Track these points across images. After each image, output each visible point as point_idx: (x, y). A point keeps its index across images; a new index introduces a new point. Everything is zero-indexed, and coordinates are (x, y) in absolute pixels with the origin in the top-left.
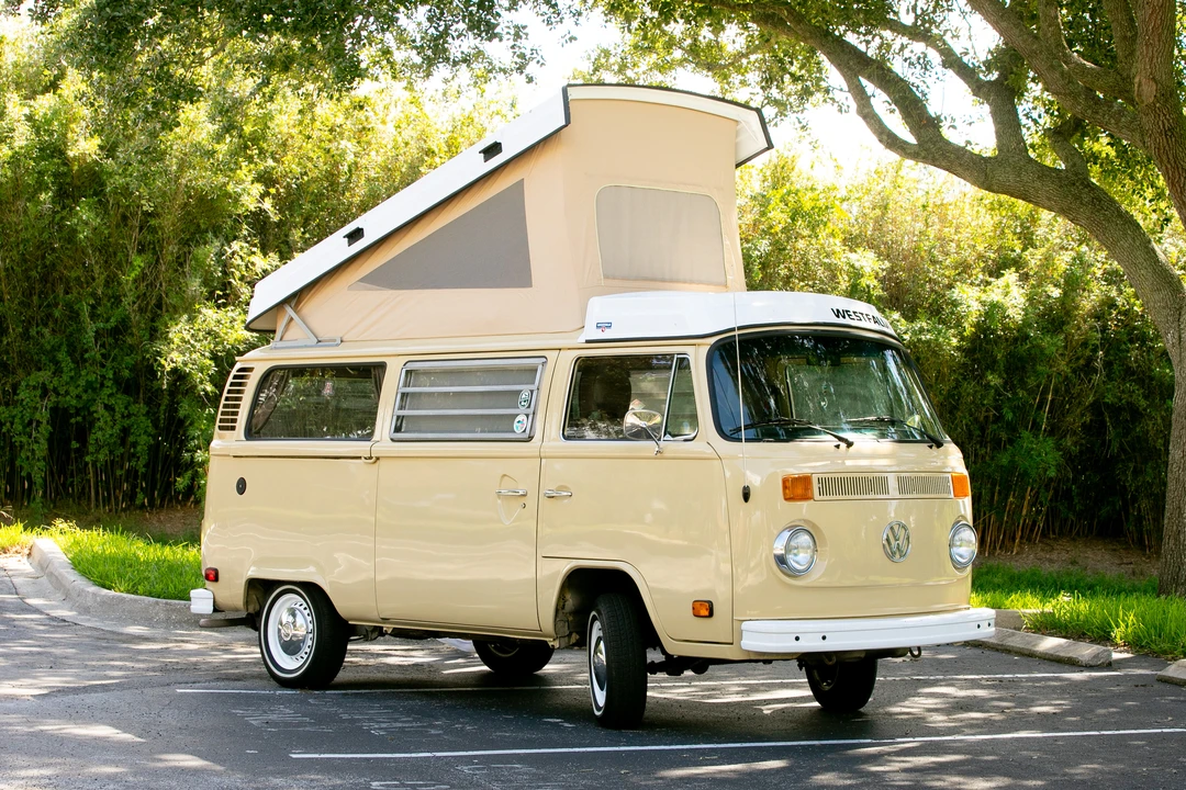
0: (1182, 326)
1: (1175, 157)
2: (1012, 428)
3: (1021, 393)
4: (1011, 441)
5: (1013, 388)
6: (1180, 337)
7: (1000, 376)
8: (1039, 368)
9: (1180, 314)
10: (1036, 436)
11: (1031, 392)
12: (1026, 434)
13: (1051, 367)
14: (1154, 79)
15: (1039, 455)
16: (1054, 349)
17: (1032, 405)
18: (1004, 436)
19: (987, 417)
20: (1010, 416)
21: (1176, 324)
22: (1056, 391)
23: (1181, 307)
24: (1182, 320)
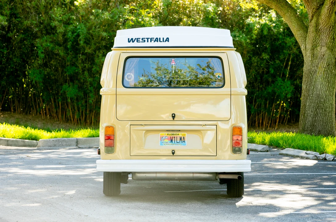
0: (306, 43)
2: (274, 76)
3: (277, 62)
4: (273, 82)
5: (274, 59)
6: (306, 47)
7: (268, 55)
8: (285, 51)
9: (306, 39)
10: (284, 80)
11: (282, 61)
12: (279, 79)
13: (290, 51)
15: (284, 88)
16: (291, 43)
17: (282, 67)
18: (270, 79)
19: (263, 72)
20: (272, 71)
21: (304, 42)
22: (293, 61)
23: (306, 37)
24: (306, 41)
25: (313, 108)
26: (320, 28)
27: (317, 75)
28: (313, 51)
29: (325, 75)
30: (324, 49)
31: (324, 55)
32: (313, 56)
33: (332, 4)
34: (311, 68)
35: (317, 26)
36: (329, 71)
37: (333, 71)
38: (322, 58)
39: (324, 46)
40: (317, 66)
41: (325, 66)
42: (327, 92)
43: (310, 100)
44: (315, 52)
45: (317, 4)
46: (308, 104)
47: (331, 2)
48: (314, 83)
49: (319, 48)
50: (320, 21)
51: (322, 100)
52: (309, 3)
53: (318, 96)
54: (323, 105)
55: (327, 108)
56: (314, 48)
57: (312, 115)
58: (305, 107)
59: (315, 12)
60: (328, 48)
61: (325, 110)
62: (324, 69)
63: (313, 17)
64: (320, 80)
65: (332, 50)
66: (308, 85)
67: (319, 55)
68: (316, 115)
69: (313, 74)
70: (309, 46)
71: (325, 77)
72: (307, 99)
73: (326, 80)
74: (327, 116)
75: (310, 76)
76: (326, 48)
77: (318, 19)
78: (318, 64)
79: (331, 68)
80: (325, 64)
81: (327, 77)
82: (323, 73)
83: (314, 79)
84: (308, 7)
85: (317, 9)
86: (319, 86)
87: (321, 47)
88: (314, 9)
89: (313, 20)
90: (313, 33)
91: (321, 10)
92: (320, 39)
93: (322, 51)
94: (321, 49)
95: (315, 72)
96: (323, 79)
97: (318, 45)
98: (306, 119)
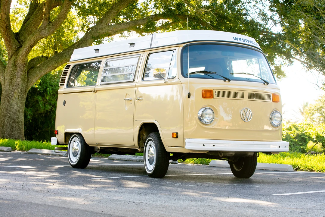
1: (8, 33)
6: (4, 78)
14: (6, 14)
21: (3, 74)
23: (4, 71)
24: (5, 74)
25: (11, 122)
26: (17, 64)
27: (14, 98)
28: (11, 81)
29: (19, 98)
30: (19, 79)
31: (19, 84)
32: (10, 84)
33: (30, 47)
34: (9, 93)
35: (15, 63)
36: (22, 95)
37: (24, 96)
38: (17, 86)
39: (19, 78)
40: (14, 92)
41: (19, 92)
42: (20, 111)
43: (8, 116)
44: (13, 82)
45: (16, 47)
46: (6, 119)
47: (30, 45)
48: (11, 104)
49: (15, 79)
50: (18, 59)
51: (17, 116)
52: (10, 46)
53: (14, 113)
54: (18, 120)
55: (20, 122)
56: (11, 79)
57: (10, 127)
58: (4, 121)
59: (14, 52)
60: (22, 79)
61: (19, 123)
62: (18, 94)
63: (12, 56)
64: (16, 102)
65: (24, 81)
66: (7, 105)
67: (15, 84)
68: (12, 127)
69: (10, 97)
70: (7, 77)
71: (19, 99)
72: (6, 115)
73: (20, 102)
74: (20, 128)
75: (8, 99)
76: (20, 79)
77: (16, 58)
78: (14, 90)
79: (23, 93)
80: (19, 91)
81: (21, 100)
82: (18, 97)
83: (11, 101)
84: (9, 48)
85: (16, 51)
86: (15, 106)
87: (17, 78)
88: (13, 50)
89: (12, 58)
90: (11, 67)
91: (19, 51)
92: (17, 72)
93: (17, 81)
94: (17, 80)
95: (12, 96)
96: (18, 101)
97: (15, 76)
98: (5, 130)
